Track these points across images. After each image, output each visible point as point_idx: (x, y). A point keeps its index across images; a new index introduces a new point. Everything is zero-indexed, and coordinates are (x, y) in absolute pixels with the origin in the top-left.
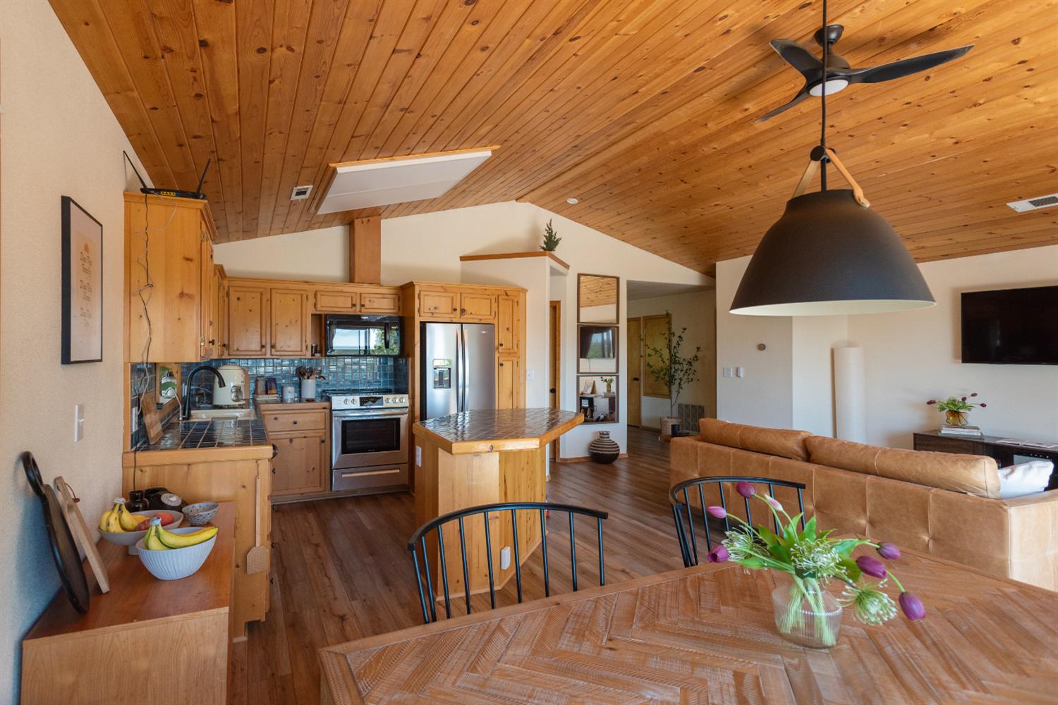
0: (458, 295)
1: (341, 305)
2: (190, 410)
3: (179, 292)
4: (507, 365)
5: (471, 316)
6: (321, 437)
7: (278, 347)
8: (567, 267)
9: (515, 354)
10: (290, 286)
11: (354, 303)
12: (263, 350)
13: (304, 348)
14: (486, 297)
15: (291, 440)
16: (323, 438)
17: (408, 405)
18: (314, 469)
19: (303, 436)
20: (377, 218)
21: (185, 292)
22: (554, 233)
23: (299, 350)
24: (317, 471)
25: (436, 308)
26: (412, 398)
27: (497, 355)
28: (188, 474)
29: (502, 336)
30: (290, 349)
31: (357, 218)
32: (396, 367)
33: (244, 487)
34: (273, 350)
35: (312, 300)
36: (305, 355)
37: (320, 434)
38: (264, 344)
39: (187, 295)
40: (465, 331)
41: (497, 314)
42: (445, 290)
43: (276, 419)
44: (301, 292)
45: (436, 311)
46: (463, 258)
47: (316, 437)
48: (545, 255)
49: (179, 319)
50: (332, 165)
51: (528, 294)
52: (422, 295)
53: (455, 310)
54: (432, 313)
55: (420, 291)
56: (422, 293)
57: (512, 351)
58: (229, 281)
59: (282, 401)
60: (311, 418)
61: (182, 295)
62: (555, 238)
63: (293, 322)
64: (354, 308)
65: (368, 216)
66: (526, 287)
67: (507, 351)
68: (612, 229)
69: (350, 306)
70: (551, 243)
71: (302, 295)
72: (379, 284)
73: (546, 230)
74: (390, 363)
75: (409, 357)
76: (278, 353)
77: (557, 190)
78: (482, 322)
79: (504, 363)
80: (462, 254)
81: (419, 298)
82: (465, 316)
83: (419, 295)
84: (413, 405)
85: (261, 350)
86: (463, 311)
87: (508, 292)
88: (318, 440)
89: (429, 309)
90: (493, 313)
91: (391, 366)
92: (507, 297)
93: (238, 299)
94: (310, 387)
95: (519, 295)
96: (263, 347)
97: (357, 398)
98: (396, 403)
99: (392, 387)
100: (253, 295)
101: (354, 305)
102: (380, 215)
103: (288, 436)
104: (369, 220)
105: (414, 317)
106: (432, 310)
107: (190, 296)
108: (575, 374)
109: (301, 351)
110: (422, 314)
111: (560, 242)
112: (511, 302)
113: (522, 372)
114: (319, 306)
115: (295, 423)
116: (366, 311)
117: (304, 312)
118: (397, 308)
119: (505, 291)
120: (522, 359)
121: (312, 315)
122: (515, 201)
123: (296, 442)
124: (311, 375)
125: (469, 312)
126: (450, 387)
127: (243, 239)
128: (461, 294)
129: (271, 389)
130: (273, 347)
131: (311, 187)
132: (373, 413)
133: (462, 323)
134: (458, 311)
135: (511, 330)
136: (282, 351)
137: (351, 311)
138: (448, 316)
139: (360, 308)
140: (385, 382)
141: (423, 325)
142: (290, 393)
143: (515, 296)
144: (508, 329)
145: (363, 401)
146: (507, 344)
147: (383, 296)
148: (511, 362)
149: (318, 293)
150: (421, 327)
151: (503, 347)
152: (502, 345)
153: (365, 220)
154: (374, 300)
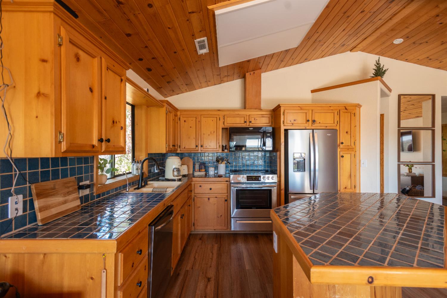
0: (311, 111)
1: (238, 122)
2: (147, 181)
3: (36, 91)
4: (347, 157)
5: (320, 125)
6: (225, 198)
7: (205, 146)
8: (390, 90)
9: (353, 149)
10: (211, 113)
11: (245, 120)
12: (197, 148)
13: (218, 147)
14: (331, 111)
15: (209, 199)
16: (226, 198)
17: (276, 181)
18: (221, 216)
19: (215, 196)
20: (259, 71)
21: (42, 91)
22: (381, 66)
23: (216, 148)
24: (223, 216)
25: (295, 120)
26: (280, 177)
27: (339, 150)
28: (43, 262)
29: (343, 137)
30: (211, 148)
31: (247, 72)
32: (270, 157)
33: (92, 278)
34: (202, 148)
35: (222, 120)
36: (219, 151)
37: (224, 196)
38: (197, 145)
39: (43, 94)
40: (315, 135)
41: (339, 122)
42: (301, 108)
43: (200, 186)
44: (216, 116)
45: (295, 122)
46: (313, 91)
47: (223, 198)
48: (377, 80)
49: (37, 117)
50: (210, 7)
51: (361, 109)
52: (286, 113)
53: (308, 121)
54: (293, 124)
55: (284, 110)
56: (286, 111)
57: (350, 147)
58: (180, 112)
59: (206, 176)
60: (219, 187)
61: (39, 94)
62: (382, 70)
63: (212, 132)
64: (245, 124)
65: (254, 70)
66: (361, 104)
67: (348, 147)
68: (430, 59)
69: (243, 123)
70: (379, 73)
71: (217, 118)
72: (261, 110)
73: (375, 65)
74: (268, 155)
75: (278, 151)
76: (204, 150)
77: (385, 34)
78: (327, 128)
79: (344, 155)
80: (312, 89)
81: (284, 114)
82: (315, 125)
83: (284, 112)
84: (280, 181)
85: (196, 148)
86: (314, 121)
87: (347, 107)
88: (223, 200)
89: (291, 121)
90: (336, 123)
91: (268, 157)
92: (346, 110)
93: (185, 121)
94: (222, 168)
95: (356, 109)
96: (197, 146)
97: (245, 176)
98: (269, 179)
99: (269, 169)
100: (192, 119)
101: (245, 122)
102: (261, 69)
103: (207, 196)
104: (254, 73)
105: (280, 128)
106: (292, 122)
107: (45, 96)
108: (397, 163)
109: (217, 148)
110: (285, 124)
111: (386, 73)
112: (349, 114)
113: (358, 161)
114: (225, 123)
115: (211, 189)
116: (252, 125)
117: (218, 127)
118: (271, 123)
119: (345, 106)
120: (357, 153)
121: (223, 129)
122: (349, 52)
123: (211, 199)
124: (222, 162)
125: (318, 122)
126: (305, 171)
127: (190, 91)
128: (312, 110)
129: (202, 169)
130: (202, 146)
131: (205, 38)
132: (255, 186)
133: (313, 130)
134: (310, 122)
135: (349, 133)
136: (206, 148)
137: (244, 125)
138: (303, 125)
139: (249, 124)
140: (265, 166)
141: (286, 131)
142: (212, 171)
143: (353, 110)
144: (347, 132)
145: (249, 178)
146: (347, 142)
147: (263, 116)
148: (350, 155)
149: (225, 116)
150: (285, 133)
151: (344, 144)
152: (342, 143)
153: (252, 73)
154: (257, 118)
